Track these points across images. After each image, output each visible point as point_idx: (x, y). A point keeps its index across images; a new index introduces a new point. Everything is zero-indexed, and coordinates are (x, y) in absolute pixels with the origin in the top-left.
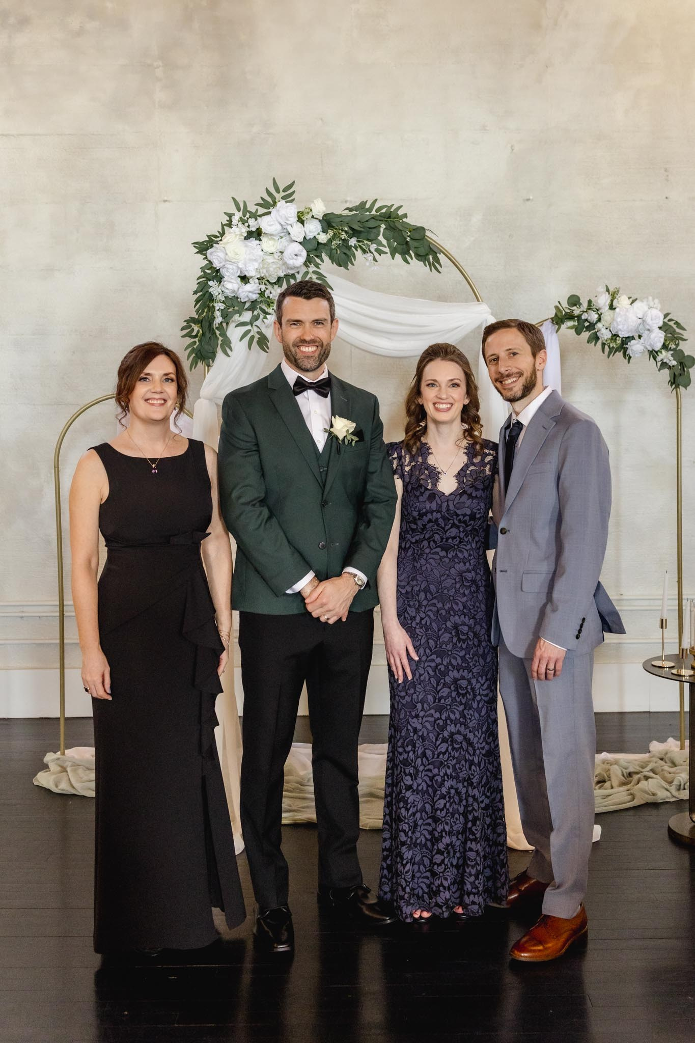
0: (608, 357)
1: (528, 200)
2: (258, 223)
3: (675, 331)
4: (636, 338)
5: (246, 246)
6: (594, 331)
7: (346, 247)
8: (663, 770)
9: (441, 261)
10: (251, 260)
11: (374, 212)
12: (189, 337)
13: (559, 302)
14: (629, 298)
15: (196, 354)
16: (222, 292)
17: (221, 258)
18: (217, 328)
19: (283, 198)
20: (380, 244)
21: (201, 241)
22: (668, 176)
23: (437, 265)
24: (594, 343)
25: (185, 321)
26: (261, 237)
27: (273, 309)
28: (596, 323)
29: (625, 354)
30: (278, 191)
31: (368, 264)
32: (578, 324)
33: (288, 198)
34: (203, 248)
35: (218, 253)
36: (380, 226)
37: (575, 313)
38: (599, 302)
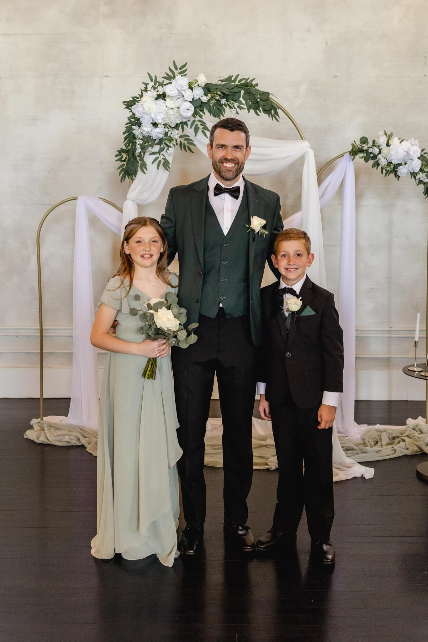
0: (385, 176)
1: (336, 76)
2: (164, 89)
3: (427, 160)
4: (403, 163)
5: (156, 104)
6: (376, 160)
7: (219, 104)
8: (414, 436)
9: (279, 114)
10: (159, 113)
11: (237, 83)
12: (120, 161)
13: (354, 141)
14: (399, 139)
15: (125, 172)
16: (141, 133)
17: (140, 111)
18: (138, 156)
19: (180, 73)
20: (241, 103)
21: (128, 101)
22: (426, 61)
23: (276, 116)
24: (376, 167)
25: (117, 151)
26: (166, 98)
27: (173, 144)
28: (378, 154)
29: (396, 175)
30: (176, 69)
32: (367, 155)
33: (183, 73)
34: (129, 105)
35: (139, 108)
36: (241, 92)
37: (364, 148)
38: (380, 141)
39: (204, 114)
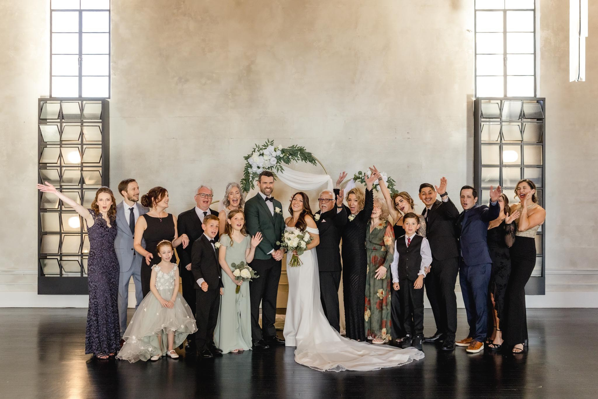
2: (263, 151)
3: (392, 182)
5: (259, 158)
7: (288, 158)
10: (261, 162)
11: (296, 148)
13: (356, 173)
15: (245, 188)
16: (252, 171)
17: (252, 161)
18: (250, 182)
19: (270, 144)
20: (298, 157)
21: (246, 156)
23: (315, 163)
25: (241, 179)
26: (264, 155)
30: (268, 142)
31: (295, 164)
33: (272, 144)
34: (247, 158)
36: (298, 152)
37: (360, 177)
38: (368, 173)
39: (281, 162)
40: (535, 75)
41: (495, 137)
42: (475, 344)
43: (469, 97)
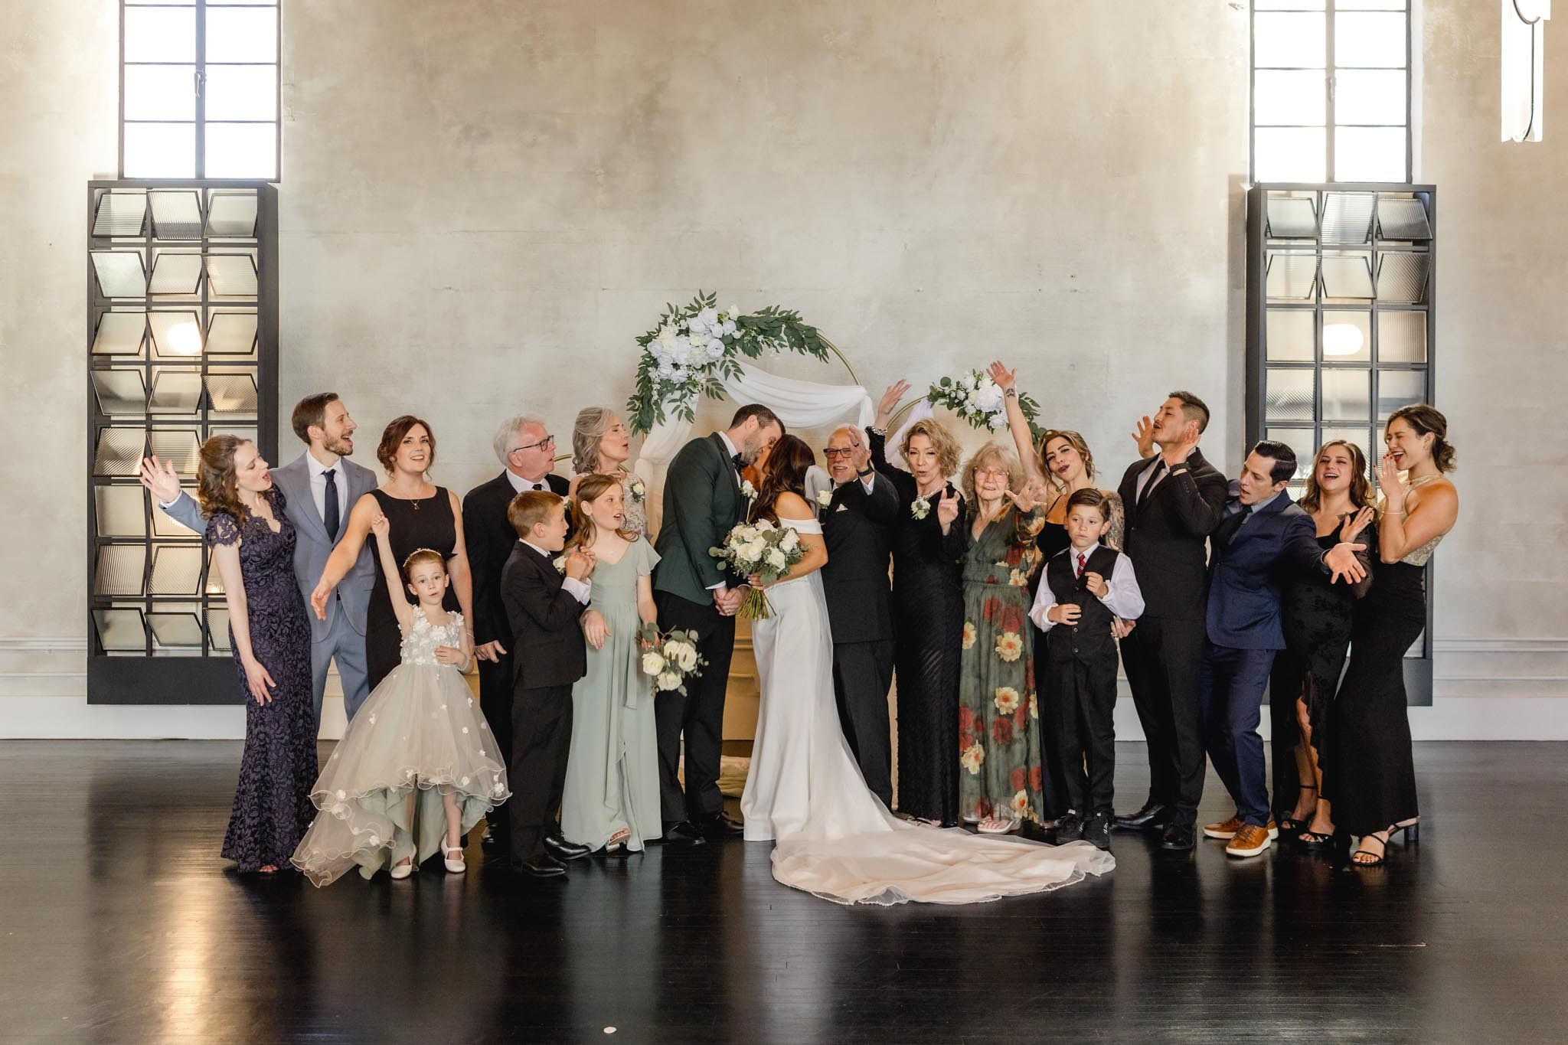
0: (975, 428)
1: (919, 291)
2: (687, 323)
3: (1030, 407)
4: (998, 412)
5: (678, 341)
6: (962, 407)
7: (755, 341)
9: (828, 353)
10: (681, 351)
11: (777, 315)
12: (633, 410)
13: (933, 383)
15: (637, 424)
16: (659, 375)
17: (658, 349)
18: (654, 404)
19: (706, 304)
20: (782, 339)
21: (643, 336)
23: (826, 357)
24: (962, 417)
25: (630, 398)
26: (689, 334)
27: (698, 389)
28: (964, 400)
29: (988, 427)
31: (771, 355)
32: (949, 401)
33: (711, 305)
34: (644, 341)
35: (656, 346)
36: (781, 326)
37: (947, 392)
38: (966, 383)
39: (737, 352)
40: (1408, 126)
41: (1303, 289)
42: (1250, 832)
43: (1234, 181)
